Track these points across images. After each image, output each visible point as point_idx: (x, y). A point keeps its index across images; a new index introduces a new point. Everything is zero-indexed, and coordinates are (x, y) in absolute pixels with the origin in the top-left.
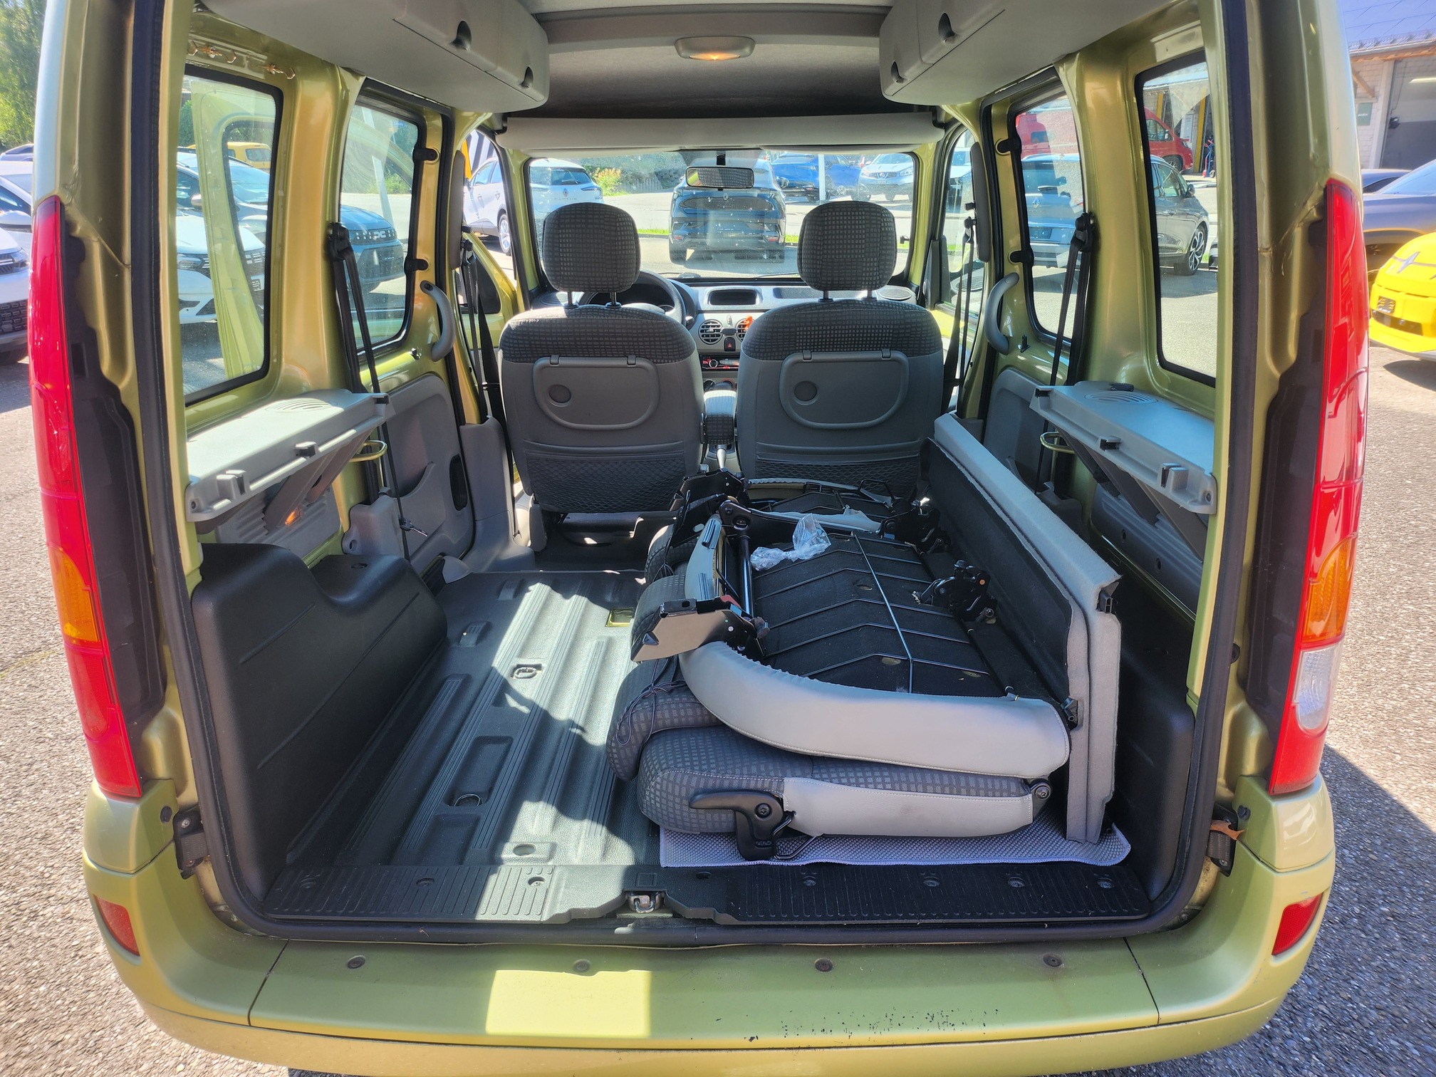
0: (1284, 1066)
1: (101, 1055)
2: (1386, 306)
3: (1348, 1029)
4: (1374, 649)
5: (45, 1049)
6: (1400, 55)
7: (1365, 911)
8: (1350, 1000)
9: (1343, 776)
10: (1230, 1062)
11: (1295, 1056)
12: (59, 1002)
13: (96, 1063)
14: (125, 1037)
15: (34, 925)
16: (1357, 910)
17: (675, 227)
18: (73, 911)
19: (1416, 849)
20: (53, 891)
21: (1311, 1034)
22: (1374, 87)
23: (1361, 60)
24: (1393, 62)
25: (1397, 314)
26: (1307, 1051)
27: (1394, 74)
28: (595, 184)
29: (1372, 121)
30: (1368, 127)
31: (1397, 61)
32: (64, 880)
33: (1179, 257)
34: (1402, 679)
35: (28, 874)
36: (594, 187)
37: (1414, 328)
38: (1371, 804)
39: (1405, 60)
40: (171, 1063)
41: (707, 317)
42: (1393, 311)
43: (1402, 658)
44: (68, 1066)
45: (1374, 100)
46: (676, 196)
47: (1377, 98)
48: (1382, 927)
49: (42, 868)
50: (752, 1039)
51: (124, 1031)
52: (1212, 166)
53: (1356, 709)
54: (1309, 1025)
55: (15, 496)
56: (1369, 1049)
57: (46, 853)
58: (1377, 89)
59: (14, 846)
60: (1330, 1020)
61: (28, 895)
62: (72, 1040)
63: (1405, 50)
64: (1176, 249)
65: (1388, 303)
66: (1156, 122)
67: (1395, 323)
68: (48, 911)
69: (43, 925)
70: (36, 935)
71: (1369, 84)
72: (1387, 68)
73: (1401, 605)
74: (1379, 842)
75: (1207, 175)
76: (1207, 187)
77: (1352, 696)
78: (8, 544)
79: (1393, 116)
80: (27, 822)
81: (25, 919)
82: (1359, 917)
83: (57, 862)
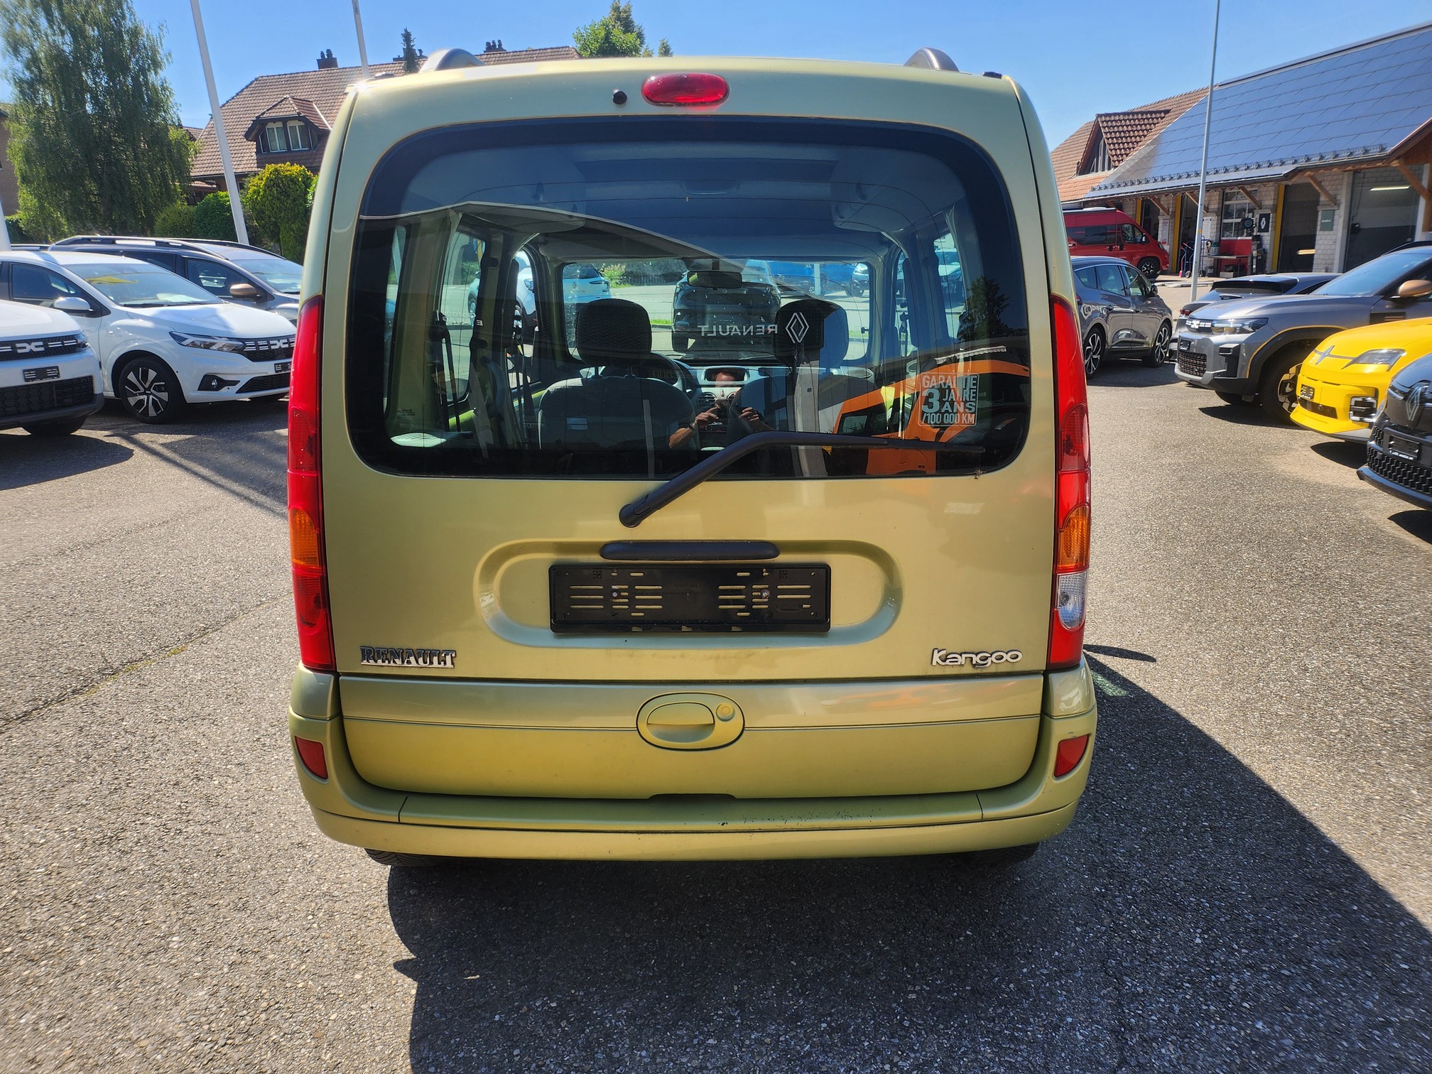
0: (1110, 912)
1: (249, 911)
2: (1307, 394)
3: (1161, 892)
4: (1243, 659)
5: (206, 909)
6: (1357, 167)
7: (1191, 825)
8: (1167, 876)
9: (1195, 743)
10: (1072, 909)
11: (1119, 906)
12: (211, 882)
13: (246, 916)
14: (266, 901)
15: (181, 838)
16: (1184, 824)
17: (677, 318)
18: (209, 829)
19: (1239, 788)
20: (190, 817)
21: (1134, 894)
22: (1336, 195)
23: (1321, 171)
24: (1352, 173)
25: (1316, 400)
26: (1128, 904)
27: (1353, 183)
28: (602, 278)
29: (1335, 227)
30: (1331, 233)
31: (1356, 172)
32: (197, 810)
33: (1146, 350)
34: (1259, 679)
35: (168, 806)
36: (601, 281)
37: (1330, 412)
38: (1213, 761)
39: (1363, 171)
40: (303, 915)
41: (704, 390)
42: (1312, 397)
43: (1264, 666)
44: (224, 918)
45: (1335, 208)
46: (678, 290)
47: (1339, 206)
48: (1201, 834)
49: (179, 803)
50: (723, 825)
51: (264, 897)
52: (1189, 267)
53: (1218, 700)
54: (1133, 889)
55: (92, 545)
56: (1173, 902)
57: (179, 794)
58: (1338, 198)
59: (153, 789)
60: (1149, 887)
61: (171, 820)
62: (225, 904)
63: (1361, 162)
64: (1143, 343)
65: (1309, 390)
66: (1134, 226)
67: (1316, 408)
68: (190, 829)
69: (187, 838)
70: (183, 843)
71: (1331, 192)
72: (1347, 179)
73: (1273, 629)
74: (1212, 784)
75: (1183, 276)
76: (1182, 286)
77: (1217, 691)
78: (95, 582)
79: (1355, 222)
80: (160, 774)
81: (172, 834)
82: (1185, 828)
83: (190, 799)
